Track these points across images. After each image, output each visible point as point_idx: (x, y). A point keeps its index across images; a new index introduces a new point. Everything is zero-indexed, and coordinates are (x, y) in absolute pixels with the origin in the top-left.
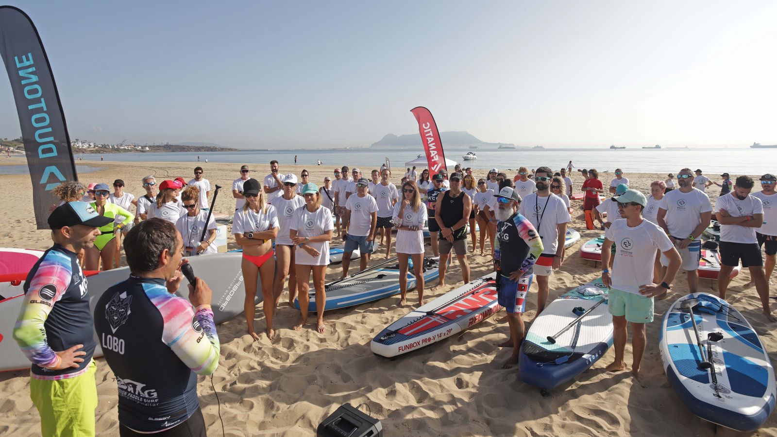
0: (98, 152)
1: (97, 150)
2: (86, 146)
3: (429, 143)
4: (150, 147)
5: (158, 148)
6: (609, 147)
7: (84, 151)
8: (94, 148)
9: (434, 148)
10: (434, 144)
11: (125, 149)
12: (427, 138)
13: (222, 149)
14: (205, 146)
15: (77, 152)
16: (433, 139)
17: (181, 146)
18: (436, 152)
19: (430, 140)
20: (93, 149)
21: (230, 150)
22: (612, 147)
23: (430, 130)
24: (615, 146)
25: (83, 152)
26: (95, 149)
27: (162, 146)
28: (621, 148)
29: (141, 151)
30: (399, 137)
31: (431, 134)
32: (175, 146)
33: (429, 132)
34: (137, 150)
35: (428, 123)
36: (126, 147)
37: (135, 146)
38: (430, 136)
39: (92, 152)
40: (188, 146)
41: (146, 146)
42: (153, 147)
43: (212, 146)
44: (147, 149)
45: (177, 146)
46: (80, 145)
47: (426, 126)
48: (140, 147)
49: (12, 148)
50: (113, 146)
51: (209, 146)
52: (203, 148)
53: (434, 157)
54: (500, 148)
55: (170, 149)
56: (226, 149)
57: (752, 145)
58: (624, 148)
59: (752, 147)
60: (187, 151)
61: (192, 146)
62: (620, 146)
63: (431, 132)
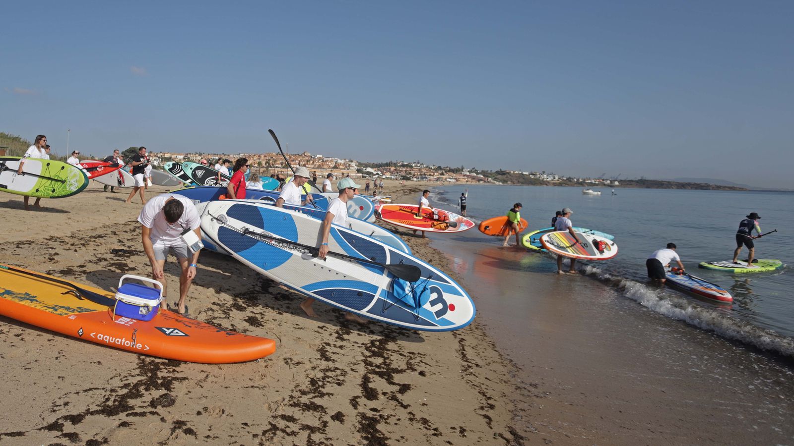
0: (560, 184)
1: (560, 183)
2: (550, 179)
4: (620, 181)
5: (629, 183)
7: (547, 183)
8: (558, 180)
14: (693, 182)
15: (541, 184)
20: (556, 182)
21: (732, 188)
25: (547, 185)
26: (558, 182)
27: (636, 181)
29: (609, 186)
32: (651, 181)
34: (604, 185)
36: (593, 181)
37: (603, 180)
39: (555, 184)
40: (669, 182)
41: (615, 181)
42: (625, 181)
43: (702, 182)
44: (617, 183)
45: (654, 181)
46: (546, 177)
48: (609, 182)
49: (490, 179)
50: (578, 180)
56: (725, 187)
61: (674, 182)
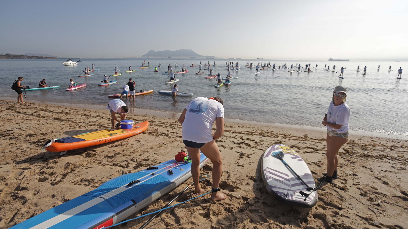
5: (0, 56)
6: (256, 59)
13: (47, 58)
14: (35, 55)
17: (17, 55)
21: (52, 58)
22: (258, 59)
24: (259, 58)
27: (4, 55)
28: (261, 59)
32: (13, 55)
40: (23, 56)
43: (40, 55)
51: (38, 55)
52: (33, 57)
54: (207, 58)
55: (9, 57)
57: (329, 59)
58: (262, 59)
59: (329, 60)
60: (22, 59)
62: (261, 58)
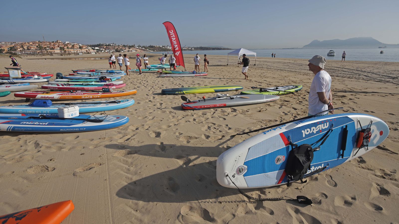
3: (173, 41)
4: (194, 48)
9: (176, 43)
10: (176, 41)
11: (185, 49)
12: (172, 38)
13: (224, 49)
16: (175, 39)
18: (177, 45)
19: (174, 39)
23: (173, 34)
30: (321, 42)
31: (174, 36)
33: (173, 35)
34: (189, 50)
35: (172, 30)
36: (185, 48)
37: (188, 48)
38: (173, 37)
41: (193, 48)
42: (196, 48)
44: (193, 49)
47: (171, 32)
48: (190, 48)
49: (148, 50)
52: (216, 48)
53: (176, 48)
63: (174, 35)
